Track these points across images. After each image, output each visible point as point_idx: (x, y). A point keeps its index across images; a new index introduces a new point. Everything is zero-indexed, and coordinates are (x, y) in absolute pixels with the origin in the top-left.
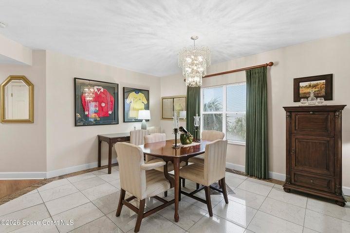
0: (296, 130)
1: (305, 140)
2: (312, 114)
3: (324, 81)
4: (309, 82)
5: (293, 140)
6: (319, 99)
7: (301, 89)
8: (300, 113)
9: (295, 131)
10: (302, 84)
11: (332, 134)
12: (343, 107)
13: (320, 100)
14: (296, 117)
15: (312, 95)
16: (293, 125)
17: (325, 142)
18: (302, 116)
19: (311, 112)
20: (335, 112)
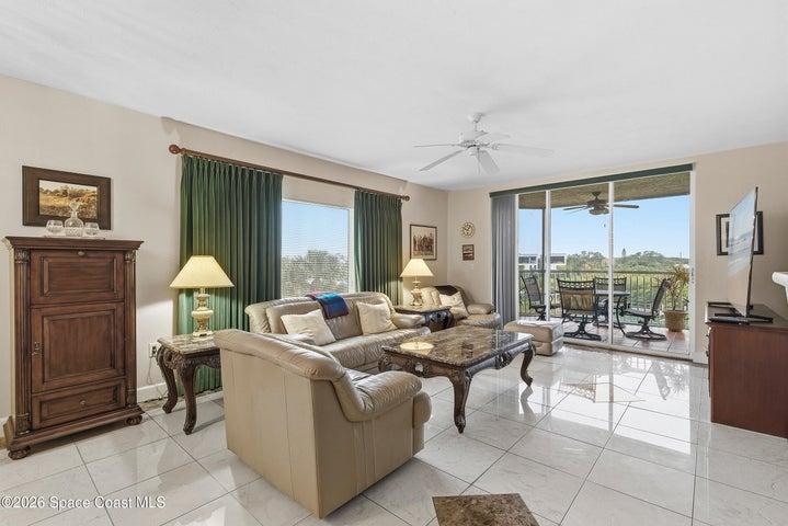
0: (42, 294)
1: (67, 316)
2: (83, 257)
3: (95, 189)
4: (64, 185)
5: (36, 320)
6: (89, 224)
7: (42, 196)
8: (52, 254)
9: (42, 298)
10: (44, 185)
11: (121, 296)
12: (137, 244)
13: (92, 226)
14: (42, 266)
15: (74, 214)
16: (36, 283)
17: (108, 313)
18: (58, 260)
19: (80, 253)
20: (124, 252)
